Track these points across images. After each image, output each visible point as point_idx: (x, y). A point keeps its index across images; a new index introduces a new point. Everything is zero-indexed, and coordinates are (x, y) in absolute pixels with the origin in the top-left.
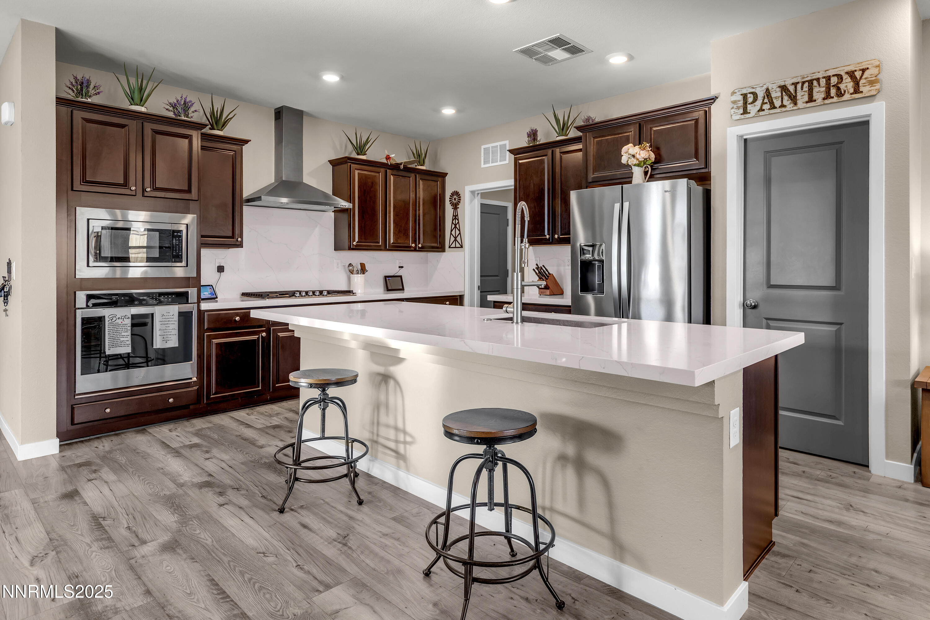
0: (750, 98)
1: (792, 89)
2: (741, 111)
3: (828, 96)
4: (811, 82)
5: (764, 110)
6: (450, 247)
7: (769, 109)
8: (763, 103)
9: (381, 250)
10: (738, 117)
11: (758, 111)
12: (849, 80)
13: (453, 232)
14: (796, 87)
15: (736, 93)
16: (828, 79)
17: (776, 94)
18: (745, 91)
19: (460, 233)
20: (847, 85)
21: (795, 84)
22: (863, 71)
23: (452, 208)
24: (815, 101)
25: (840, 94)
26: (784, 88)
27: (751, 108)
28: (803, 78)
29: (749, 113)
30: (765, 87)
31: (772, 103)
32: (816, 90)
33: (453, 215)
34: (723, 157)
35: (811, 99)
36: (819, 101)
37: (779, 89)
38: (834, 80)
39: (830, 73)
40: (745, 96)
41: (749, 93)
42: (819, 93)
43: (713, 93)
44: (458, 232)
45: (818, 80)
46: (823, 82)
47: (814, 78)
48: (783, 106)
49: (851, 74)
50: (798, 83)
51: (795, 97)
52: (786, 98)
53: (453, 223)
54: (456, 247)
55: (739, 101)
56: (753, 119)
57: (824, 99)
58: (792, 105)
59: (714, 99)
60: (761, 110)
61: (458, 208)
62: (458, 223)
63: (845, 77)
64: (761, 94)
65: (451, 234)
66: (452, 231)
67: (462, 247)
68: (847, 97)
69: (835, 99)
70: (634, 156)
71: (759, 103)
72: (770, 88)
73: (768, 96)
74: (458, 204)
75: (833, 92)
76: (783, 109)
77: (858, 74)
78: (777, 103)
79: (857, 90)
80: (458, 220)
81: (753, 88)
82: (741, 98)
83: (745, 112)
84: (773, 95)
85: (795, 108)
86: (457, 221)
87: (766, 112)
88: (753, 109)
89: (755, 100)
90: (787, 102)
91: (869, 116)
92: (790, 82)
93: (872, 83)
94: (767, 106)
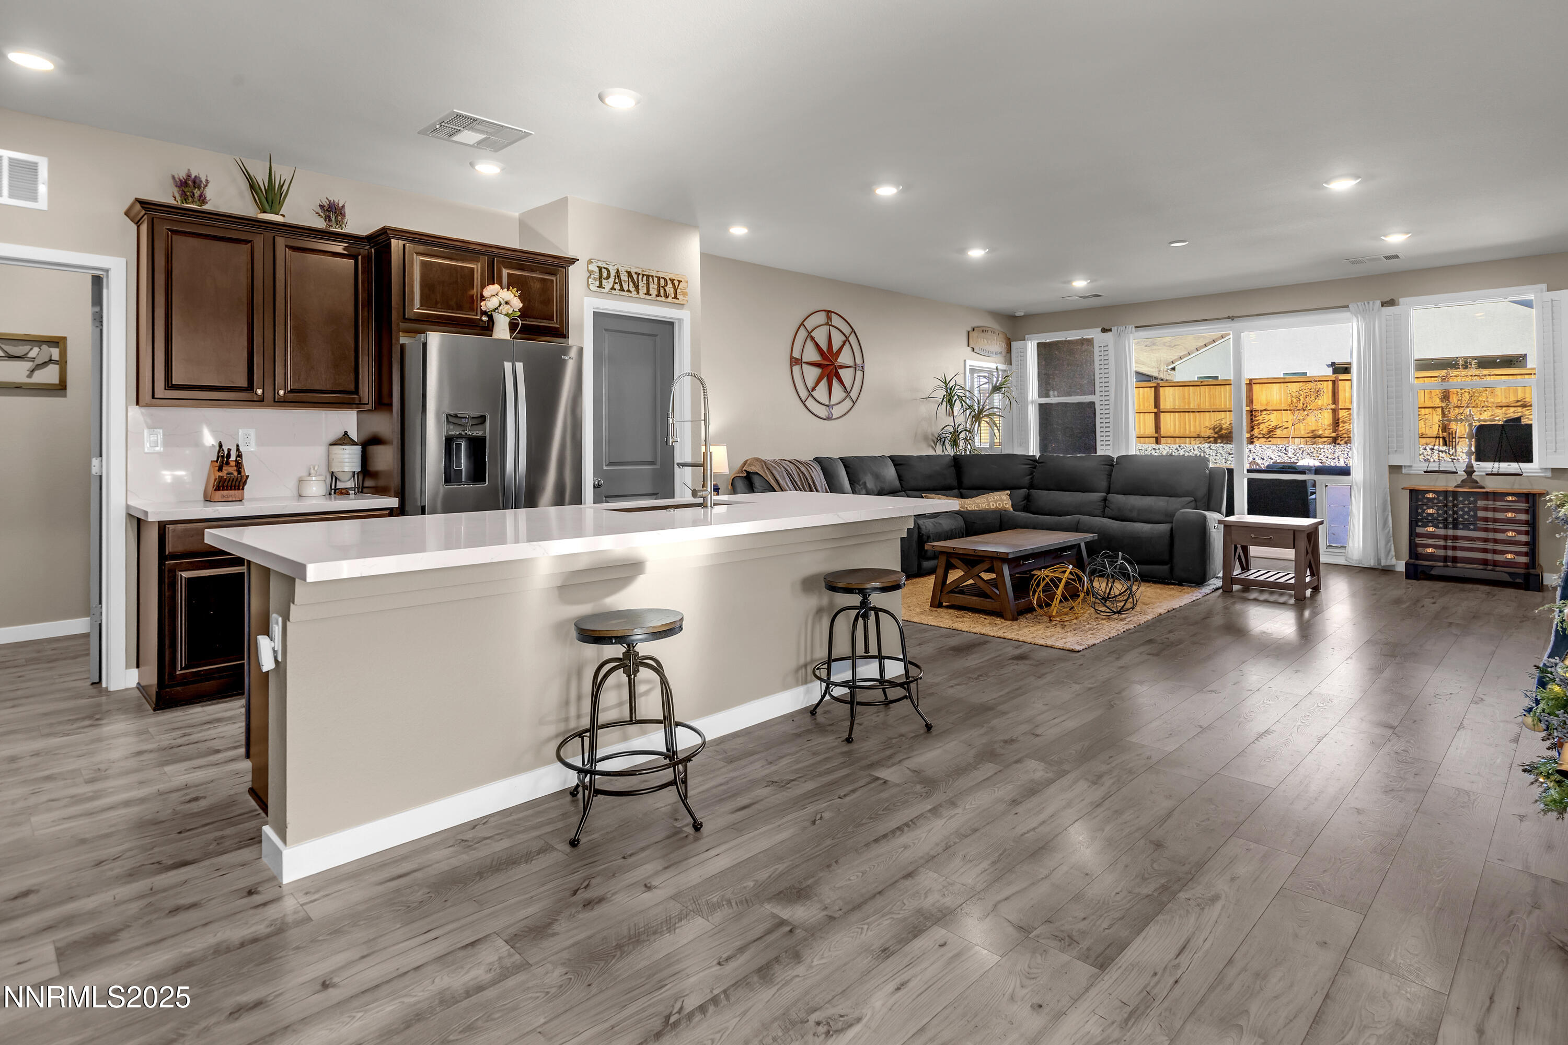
0: (605, 275)
1: (635, 277)
2: (597, 283)
3: (658, 295)
4: (648, 276)
5: (615, 290)
7: (619, 290)
8: (615, 283)
10: (595, 289)
11: (611, 289)
12: (671, 286)
14: (638, 277)
15: (592, 263)
16: (659, 279)
17: (624, 277)
18: (601, 264)
20: (670, 289)
21: (638, 274)
22: (680, 282)
24: (651, 295)
25: (666, 297)
26: (629, 274)
27: (605, 284)
28: (643, 271)
29: (604, 288)
30: (616, 267)
31: (621, 285)
32: (651, 285)
34: (581, 327)
35: (648, 293)
36: (654, 296)
37: (626, 274)
38: (662, 282)
39: (660, 275)
40: (600, 269)
41: (604, 268)
42: (653, 291)
43: (570, 254)
45: (652, 277)
46: (656, 280)
47: (650, 274)
48: (629, 291)
49: (672, 281)
50: (639, 274)
51: (638, 286)
52: (631, 284)
55: (596, 272)
56: (607, 295)
57: (656, 296)
58: (636, 293)
59: (573, 261)
60: (613, 288)
63: (669, 282)
64: (613, 273)
68: (670, 300)
69: (663, 299)
70: (507, 303)
71: (611, 280)
72: (620, 271)
73: (618, 276)
75: (662, 291)
76: (629, 294)
77: (676, 283)
78: (626, 288)
79: (675, 297)
81: (607, 264)
82: (597, 270)
83: (600, 286)
84: (622, 278)
85: (637, 296)
87: (617, 292)
88: (608, 284)
89: (608, 277)
90: (632, 289)
91: (680, 320)
92: (633, 271)
93: (685, 294)
94: (617, 287)
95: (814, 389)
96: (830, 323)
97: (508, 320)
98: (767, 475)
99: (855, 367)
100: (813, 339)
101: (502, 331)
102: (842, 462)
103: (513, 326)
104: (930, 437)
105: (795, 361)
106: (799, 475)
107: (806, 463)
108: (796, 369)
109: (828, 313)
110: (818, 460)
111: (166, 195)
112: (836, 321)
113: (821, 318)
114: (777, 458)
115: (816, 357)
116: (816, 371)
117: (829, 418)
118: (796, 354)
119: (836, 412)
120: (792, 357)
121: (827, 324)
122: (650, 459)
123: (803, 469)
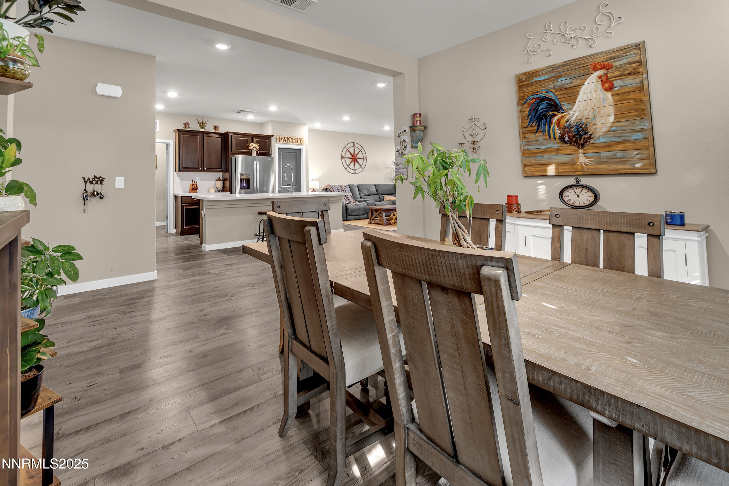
0: (281, 139)
1: (289, 139)
3: (296, 143)
10: (278, 142)
15: (278, 136)
17: (286, 139)
20: (299, 141)
22: (302, 139)
25: (298, 143)
26: (288, 138)
28: (291, 137)
34: (275, 152)
35: (293, 142)
38: (297, 139)
40: (280, 137)
42: (294, 141)
45: (294, 138)
49: (300, 139)
51: (290, 141)
55: (278, 138)
56: (282, 143)
59: (272, 136)
64: (283, 138)
68: (299, 144)
70: (254, 147)
71: (283, 140)
72: (285, 137)
75: (297, 141)
76: (288, 143)
78: (287, 141)
79: (301, 143)
83: (280, 141)
85: (290, 143)
87: (284, 143)
88: (282, 141)
89: (282, 139)
90: (288, 141)
91: (302, 149)
93: (303, 142)
94: (284, 141)
95: (349, 165)
97: (255, 151)
98: (331, 189)
99: (363, 158)
100: (349, 151)
101: (254, 154)
102: (357, 186)
103: (257, 152)
104: (391, 179)
105: (343, 157)
107: (344, 186)
108: (343, 160)
109: (354, 143)
110: (349, 186)
111: (182, 127)
112: (356, 145)
113: (352, 145)
114: (335, 185)
115: (350, 156)
116: (350, 160)
117: (355, 173)
118: (343, 155)
119: (357, 172)
120: (342, 156)
121: (354, 146)
122: (295, 185)
123: (342, 188)
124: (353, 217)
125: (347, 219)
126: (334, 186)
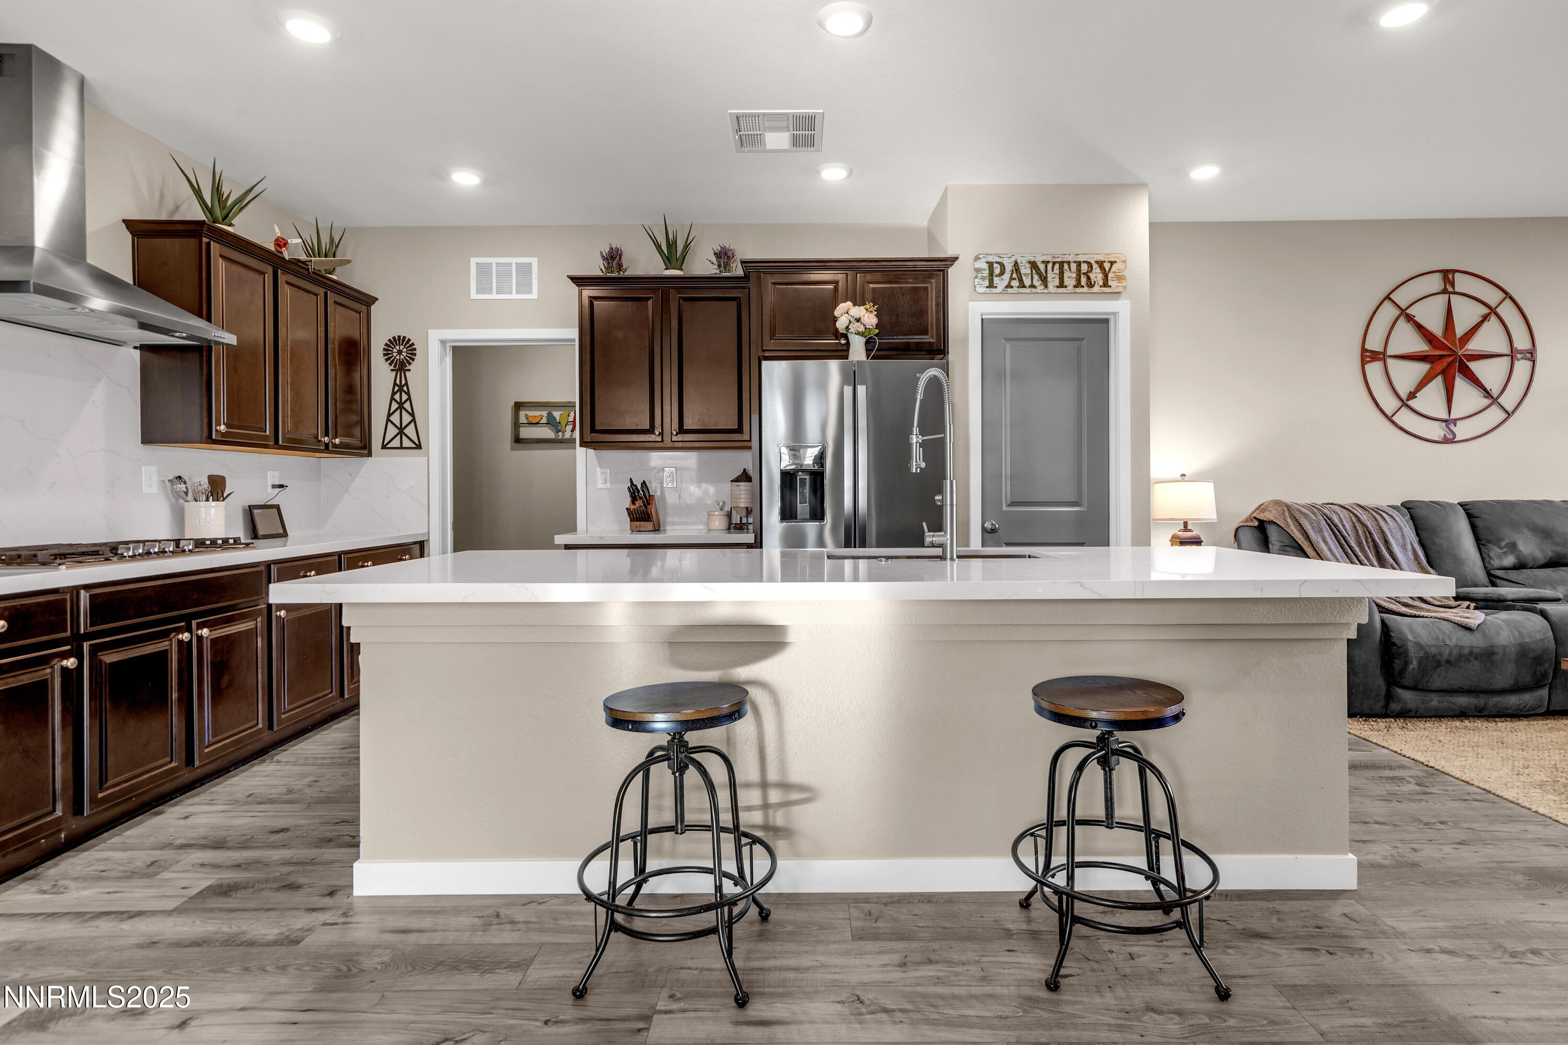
0: (997, 269)
1: (1042, 267)
2: (987, 283)
3: (1078, 285)
4: (1061, 264)
5: (1012, 287)
6: (384, 447)
7: (1018, 287)
8: (1012, 279)
9: (266, 446)
10: (983, 290)
11: (1006, 287)
12: (1098, 270)
13: (395, 418)
14: (1046, 266)
15: (980, 259)
16: (1079, 264)
17: (1025, 270)
18: (990, 259)
19: (414, 420)
20: (1096, 275)
21: (1046, 263)
22: (1112, 263)
23: (392, 370)
24: (1066, 287)
25: (1090, 285)
26: (1033, 265)
27: (998, 282)
28: (1054, 258)
29: (996, 287)
30: (1013, 259)
31: (1021, 280)
32: (1066, 274)
33: (395, 384)
34: (965, 340)
35: (1062, 285)
36: (1070, 288)
37: (1028, 265)
38: (1084, 267)
39: (1081, 258)
40: (991, 265)
41: (996, 263)
42: (1070, 281)
43: (950, 253)
44: (407, 418)
45: (1069, 263)
46: (1074, 266)
47: (1065, 260)
48: (1032, 286)
49: (1101, 264)
50: (1049, 262)
51: (1046, 278)
52: (1036, 277)
53: (392, 399)
54: (401, 448)
55: (984, 270)
56: (1000, 295)
57: (1075, 287)
58: (1042, 287)
59: (954, 259)
60: (1009, 286)
61: (409, 370)
62: (409, 399)
63: (1095, 266)
64: (1009, 267)
65: (388, 420)
66: (390, 415)
67: (419, 447)
68: (1096, 289)
69: (1086, 289)
70: (858, 320)
71: (1007, 276)
72: (1019, 262)
73: (1016, 270)
74: (410, 364)
75: (1084, 280)
76: (1033, 290)
77: (1107, 266)
78: (1027, 282)
79: (1106, 284)
80: (408, 393)
81: (1000, 257)
82: (986, 266)
83: (991, 285)
84: (1023, 271)
85: (1046, 291)
86: (405, 397)
87: (1015, 290)
88: (1000, 283)
89: (1002, 273)
90: (1037, 282)
91: (1115, 314)
92: (1039, 259)
93: (1120, 278)
94: (1015, 283)
95: (1412, 396)
96: (1450, 289)
97: (863, 340)
98: (1289, 526)
99: (1512, 354)
100: (1410, 318)
101: (858, 351)
102: (1465, 510)
103: (869, 343)
105: (1371, 356)
106: (1355, 527)
107: (1377, 510)
108: (1374, 369)
109: (1448, 275)
110: (1409, 508)
112: (1463, 284)
113: (1431, 285)
114: (1319, 501)
115: (1420, 346)
117: (1446, 441)
118: (1374, 344)
119: (1462, 430)
120: (1364, 350)
121: (1444, 291)
122: (1073, 499)
123: (1364, 517)
124: (1435, 701)
125: (1395, 707)
126: (1312, 507)
